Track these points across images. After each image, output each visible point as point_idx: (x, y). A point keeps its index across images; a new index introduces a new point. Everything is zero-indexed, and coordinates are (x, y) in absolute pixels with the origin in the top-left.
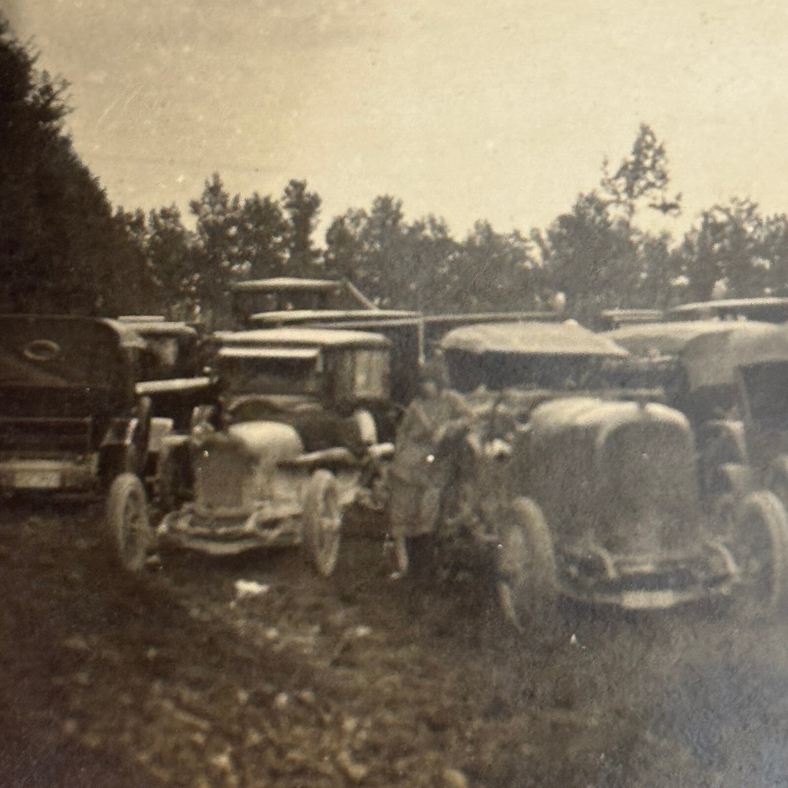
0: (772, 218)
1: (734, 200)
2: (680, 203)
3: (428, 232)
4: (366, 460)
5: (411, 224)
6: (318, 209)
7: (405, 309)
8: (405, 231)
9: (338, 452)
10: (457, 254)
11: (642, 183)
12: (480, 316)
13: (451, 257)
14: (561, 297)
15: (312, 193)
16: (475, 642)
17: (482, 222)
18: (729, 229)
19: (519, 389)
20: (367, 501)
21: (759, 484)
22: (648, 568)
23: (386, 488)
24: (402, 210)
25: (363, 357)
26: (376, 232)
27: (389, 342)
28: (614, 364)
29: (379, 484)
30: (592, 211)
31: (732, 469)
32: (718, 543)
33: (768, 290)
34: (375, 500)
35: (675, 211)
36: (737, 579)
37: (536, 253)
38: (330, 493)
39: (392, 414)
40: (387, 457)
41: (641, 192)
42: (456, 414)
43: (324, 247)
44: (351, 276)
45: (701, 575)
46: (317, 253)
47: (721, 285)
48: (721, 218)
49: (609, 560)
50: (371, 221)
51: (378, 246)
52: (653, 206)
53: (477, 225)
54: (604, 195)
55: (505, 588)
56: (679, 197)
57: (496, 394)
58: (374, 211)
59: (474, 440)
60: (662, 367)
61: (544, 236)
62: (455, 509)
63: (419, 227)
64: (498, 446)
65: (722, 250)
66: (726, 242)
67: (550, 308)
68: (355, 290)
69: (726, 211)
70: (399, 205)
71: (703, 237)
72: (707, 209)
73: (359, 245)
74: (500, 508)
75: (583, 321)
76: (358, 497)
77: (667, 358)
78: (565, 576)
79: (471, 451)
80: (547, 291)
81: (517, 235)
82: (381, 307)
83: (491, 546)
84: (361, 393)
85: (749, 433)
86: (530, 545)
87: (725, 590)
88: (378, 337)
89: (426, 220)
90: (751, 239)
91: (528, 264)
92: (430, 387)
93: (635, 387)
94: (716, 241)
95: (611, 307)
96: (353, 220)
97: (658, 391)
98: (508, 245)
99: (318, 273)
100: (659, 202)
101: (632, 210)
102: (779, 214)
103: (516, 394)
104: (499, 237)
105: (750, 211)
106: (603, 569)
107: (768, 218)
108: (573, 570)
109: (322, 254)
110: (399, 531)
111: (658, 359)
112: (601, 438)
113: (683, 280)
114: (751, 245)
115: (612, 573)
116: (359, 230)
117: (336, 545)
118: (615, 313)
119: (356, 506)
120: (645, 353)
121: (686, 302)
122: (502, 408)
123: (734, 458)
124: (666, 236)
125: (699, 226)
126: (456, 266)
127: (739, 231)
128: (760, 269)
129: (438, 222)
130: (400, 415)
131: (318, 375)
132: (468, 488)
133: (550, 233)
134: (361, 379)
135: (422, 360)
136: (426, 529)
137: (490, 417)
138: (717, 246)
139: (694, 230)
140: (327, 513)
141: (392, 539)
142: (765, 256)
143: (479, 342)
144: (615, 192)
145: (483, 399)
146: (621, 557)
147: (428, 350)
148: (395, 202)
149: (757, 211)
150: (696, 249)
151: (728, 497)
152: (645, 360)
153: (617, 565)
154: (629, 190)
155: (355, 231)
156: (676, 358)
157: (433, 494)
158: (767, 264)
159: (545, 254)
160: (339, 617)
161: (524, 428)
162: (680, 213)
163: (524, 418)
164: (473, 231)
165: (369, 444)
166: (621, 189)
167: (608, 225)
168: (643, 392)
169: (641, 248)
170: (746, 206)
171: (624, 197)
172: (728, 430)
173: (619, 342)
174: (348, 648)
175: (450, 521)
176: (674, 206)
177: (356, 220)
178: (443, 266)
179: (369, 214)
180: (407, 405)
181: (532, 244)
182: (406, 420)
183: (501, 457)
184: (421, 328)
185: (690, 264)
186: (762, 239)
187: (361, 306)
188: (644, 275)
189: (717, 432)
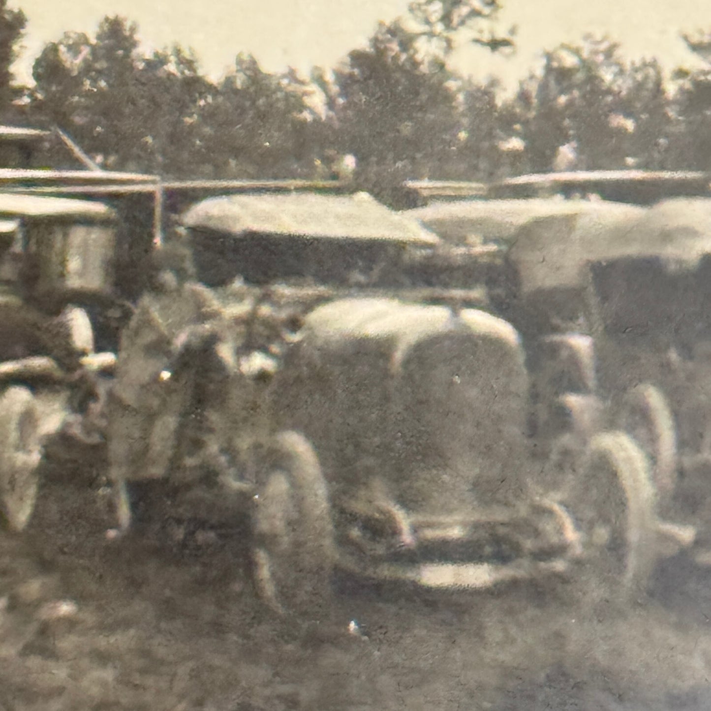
0: (638, 63)
1: (587, 37)
2: (516, 39)
3: (172, 67)
4: (77, 375)
5: (149, 56)
6: (22, 31)
7: (136, 171)
8: (141, 66)
9: (39, 363)
10: (210, 99)
11: (464, 10)
12: (236, 183)
13: (202, 103)
14: (349, 162)
15: (16, 11)
16: (218, 628)
17: (245, 57)
18: (580, 76)
19: (289, 285)
20: (77, 431)
21: (610, 424)
22: (456, 533)
23: (103, 415)
24: (137, 37)
25: (78, 235)
26: (101, 65)
27: (114, 214)
28: (420, 254)
29: (96, 407)
30: (395, 47)
31: (573, 400)
32: (552, 501)
33: (630, 161)
34: (89, 429)
35: (507, 50)
36: (578, 550)
37: (317, 101)
38: (28, 419)
39: (115, 313)
40: (107, 372)
41: (462, 23)
42: (202, 317)
43: (31, 83)
44: (65, 124)
45: (528, 544)
46: (19, 92)
47: (567, 152)
48: (569, 60)
49: (404, 520)
50: (94, 50)
51: (103, 84)
52: (477, 41)
53: (240, 62)
54: (413, 26)
55: (262, 556)
56: (513, 31)
57: (257, 291)
58: (99, 37)
59: (226, 352)
60: (485, 260)
61: (329, 77)
62: (198, 445)
63: (160, 61)
64: (258, 362)
65: (570, 104)
66: (576, 93)
67: (335, 176)
68: (69, 142)
69: (577, 52)
70: (133, 30)
71: (544, 87)
72: (550, 49)
73: (77, 82)
74: (257, 446)
75: (378, 195)
76: (66, 425)
77: (492, 247)
78: (343, 541)
79: (220, 366)
80: (331, 152)
81: (292, 75)
82: (104, 167)
83: (245, 497)
84: (74, 283)
85: (599, 353)
86: (297, 497)
87: (559, 565)
88: (98, 208)
89: (169, 52)
90: (609, 91)
91: (307, 116)
92: (168, 278)
93: (446, 286)
94: (562, 92)
95: (417, 177)
96: (70, 48)
97: (477, 293)
98: (279, 88)
99: (21, 117)
100: (486, 37)
101: (449, 46)
102: (648, 59)
103: (284, 290)
104: (269, 76)
105: (609, 53)
106: (395, 532)
107: (633, 63)
108: (355, 533)
109: (26, 92)
110: (117, 473)
111: (479, 249)
112: (399, 355)
113: (515, 144)
114: (609, 99)
115: (407, 538)
116: (78, 61)
117: (32, 491)
118: (423, 185)
119: (63, 438)
120: (462, 241)
121: (520, 174)
122: (265, 310)
123: (577, 387)
124: (494, 83)
125: (539, 72)
126: (208, 115)
127: (592, 79)
128: (621, 132)
129: (186, 54)
130: (127, 315)
131: (16, 258)
132: (214, 417)
133: (339, 75)
134: (74, 264)
135: (158, 241)
136: (157, 471)
137: (248, 321)
138: (563, 99)
139: (532, 77)
140: (22, 446)
141: (110, 484)
142: (628, 115)
143: (236, 219)
144: (427, 22)
145: (239, 298)
146: (420, 518)
147: (168, 227)
148: (127, 25)
149: (618, 53)
150: (535, 101)
151: (566, 440)
152: (461, 250)
153: (415, 529)
154: (446, 19)
155: (73, 62)
156: (504, 248)
157: (167, 424)
158: (629, 125)
159: (331, 103)
160: (33, 588)
161: (295, 338)
162: (514, 53)
163: (294, 324)
164: (234, 67)
165: (84, 353)
166: (434, 18)
167: (415, 64)
168: (458, 293)
169: (461, 97)
170: (604, 46)
171: (439, 28)
172: (570, 348)
173: (427, 225)
174: (45, 630)
175: (190, 462)
176: (505, 43)
177: (74, 48)
178: (191, 115)
179: (93, 41)
180: (135, 302)
181: (313, 87)
182: (133, 323)
183: (262, 377)
184: (159, 198)
185: (526, 123)
186: (624, 93)
187: (79, 165)
188: (463, 135)
189: (554, 350)
